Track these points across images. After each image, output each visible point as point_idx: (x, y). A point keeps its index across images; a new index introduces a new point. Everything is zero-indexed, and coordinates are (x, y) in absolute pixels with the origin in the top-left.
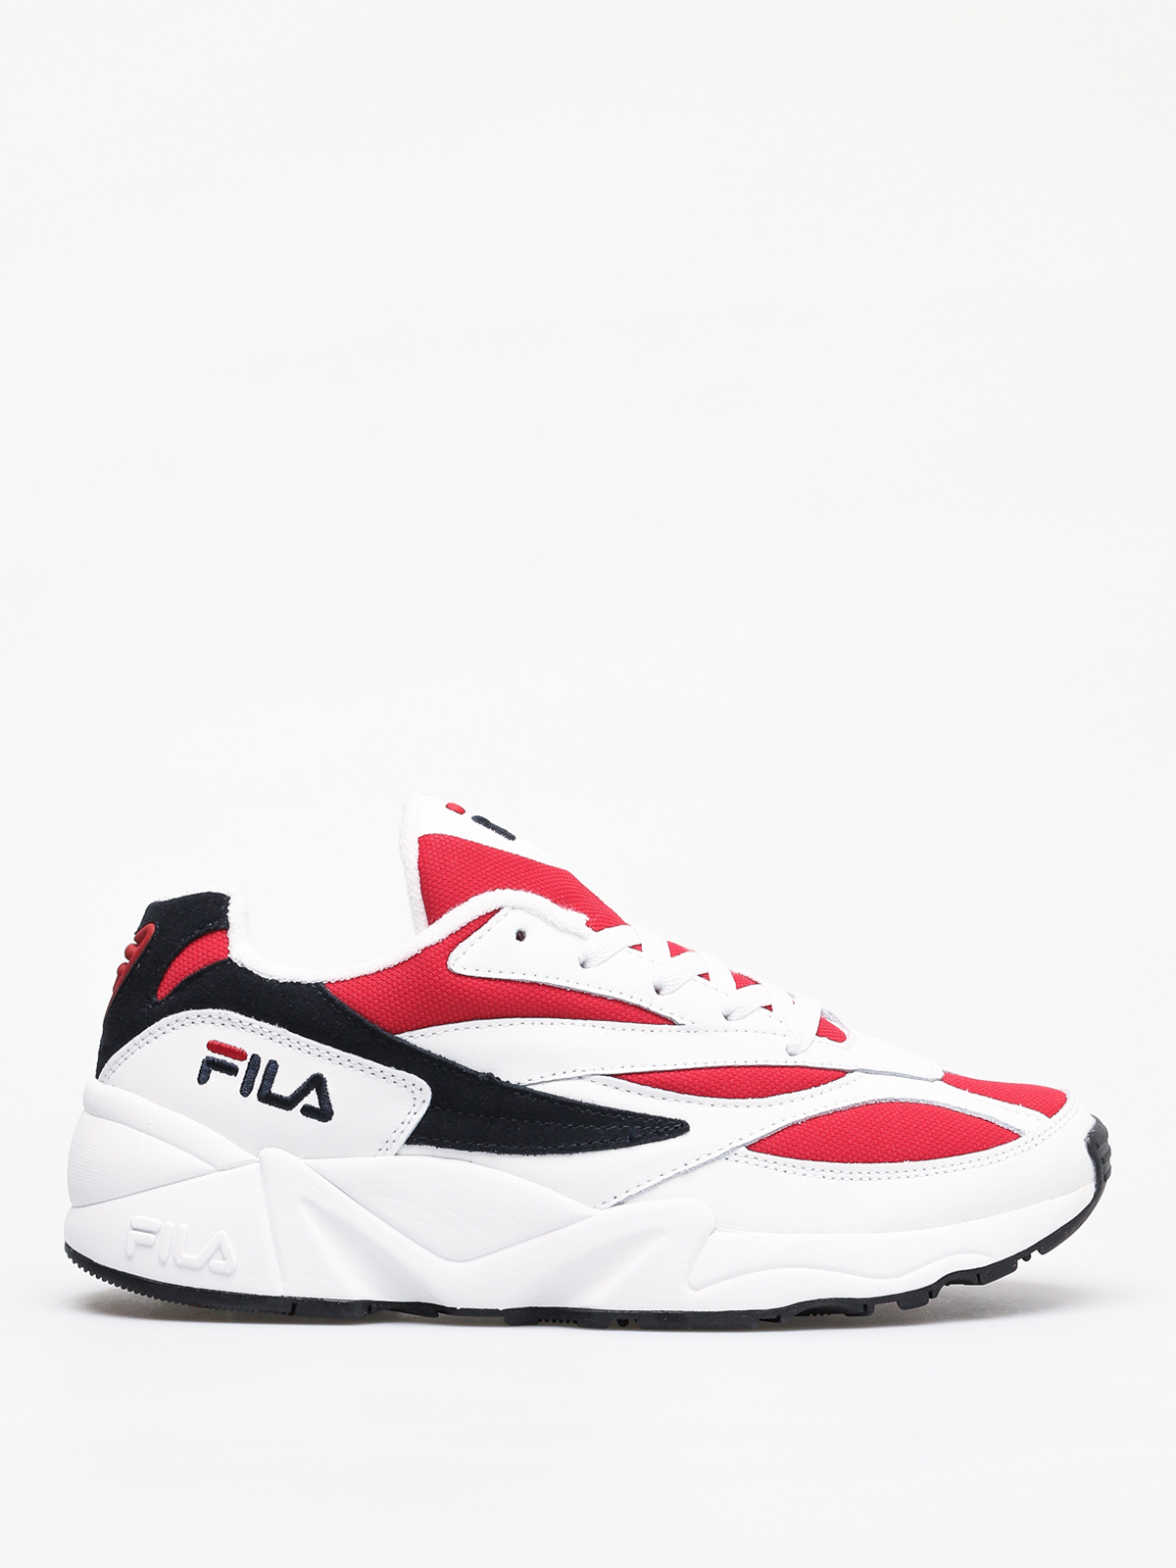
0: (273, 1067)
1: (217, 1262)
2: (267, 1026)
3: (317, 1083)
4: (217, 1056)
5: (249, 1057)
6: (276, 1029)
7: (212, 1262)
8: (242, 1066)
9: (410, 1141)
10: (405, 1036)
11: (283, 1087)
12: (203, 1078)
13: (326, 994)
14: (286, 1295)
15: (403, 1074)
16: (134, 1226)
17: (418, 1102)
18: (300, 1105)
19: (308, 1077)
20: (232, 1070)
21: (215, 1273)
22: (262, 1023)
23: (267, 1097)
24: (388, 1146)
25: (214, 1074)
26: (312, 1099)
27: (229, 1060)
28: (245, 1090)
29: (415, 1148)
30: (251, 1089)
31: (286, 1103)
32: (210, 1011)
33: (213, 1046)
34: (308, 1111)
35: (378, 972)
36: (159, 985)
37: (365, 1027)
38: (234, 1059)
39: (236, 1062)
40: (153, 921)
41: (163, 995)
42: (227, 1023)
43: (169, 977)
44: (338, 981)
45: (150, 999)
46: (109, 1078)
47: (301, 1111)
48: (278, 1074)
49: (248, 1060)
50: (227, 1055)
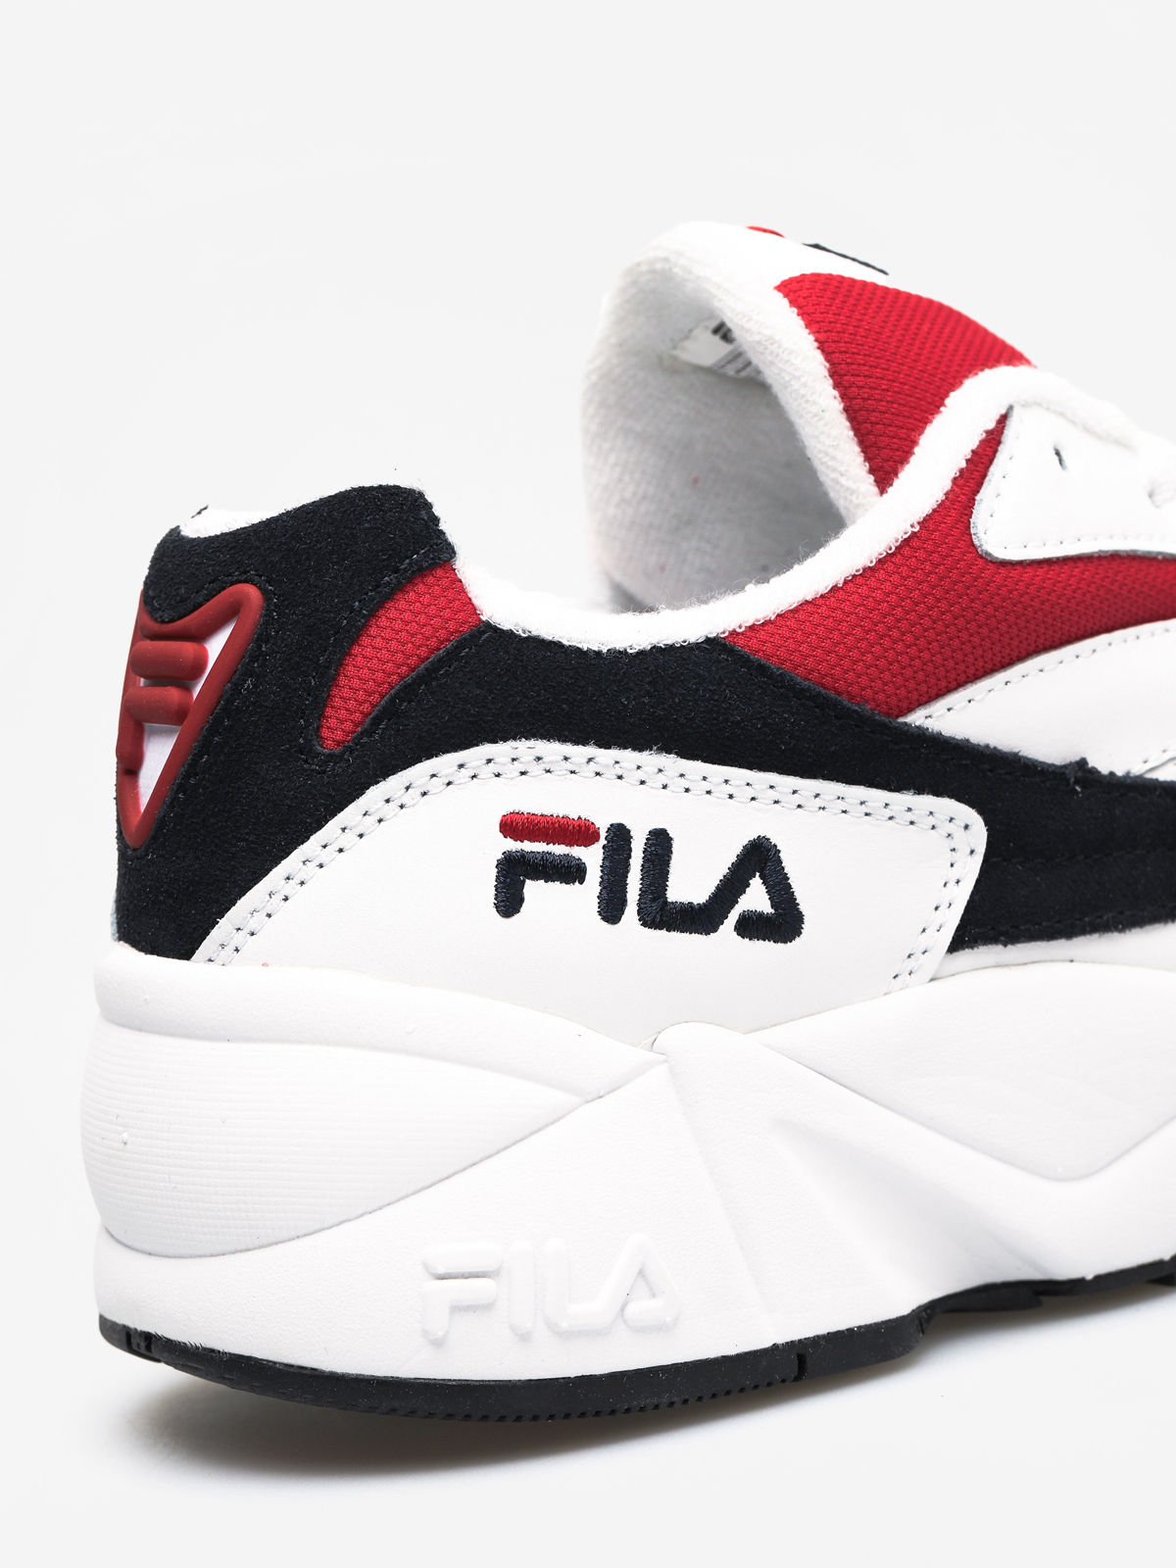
0: (660, 844)
1: (642, 1307)
2: (628, 757)
3: (759, 858)
4: (528, 846)
5: (603, 834)
6: (651, 760)
7: (633, 1309)
8: (592, 857)
9: (958, 944)
10: (917, 718)
11: (689, 884)
12: (509, 902)
13: (743, 660)
14: (781, 1340)
15: (928, 801)
16: (441, 1271)
17: (962, 856)
18: (733, 916)
19: (738, 849)
20: (572, 873)
21: (642, 1330)
22: (614, 753)
23: (662, 914)
24: (911, 964)
25: (533, 889)
26: (756, 898)
27: (559, 849)
28: (611, 909)
29: (967, 957)
30: (624, 903)
31: (700, 919)
32: (486, 750)
33: (512, 826)
34: (751, 927)
35: (835, 589)
36: (322, 716)
37: (844, 713)
38: (570, 844)
39: (577, 852)
40: (243, 577)
41: (339, 735)
42: (536, 769)
43: (346, 692)
44: (752, 628)
45: (307, 751)
46: (237, 950)
47: (736, 929)
48: (673, 856)
49: (603, 841)
50: (550, 839)
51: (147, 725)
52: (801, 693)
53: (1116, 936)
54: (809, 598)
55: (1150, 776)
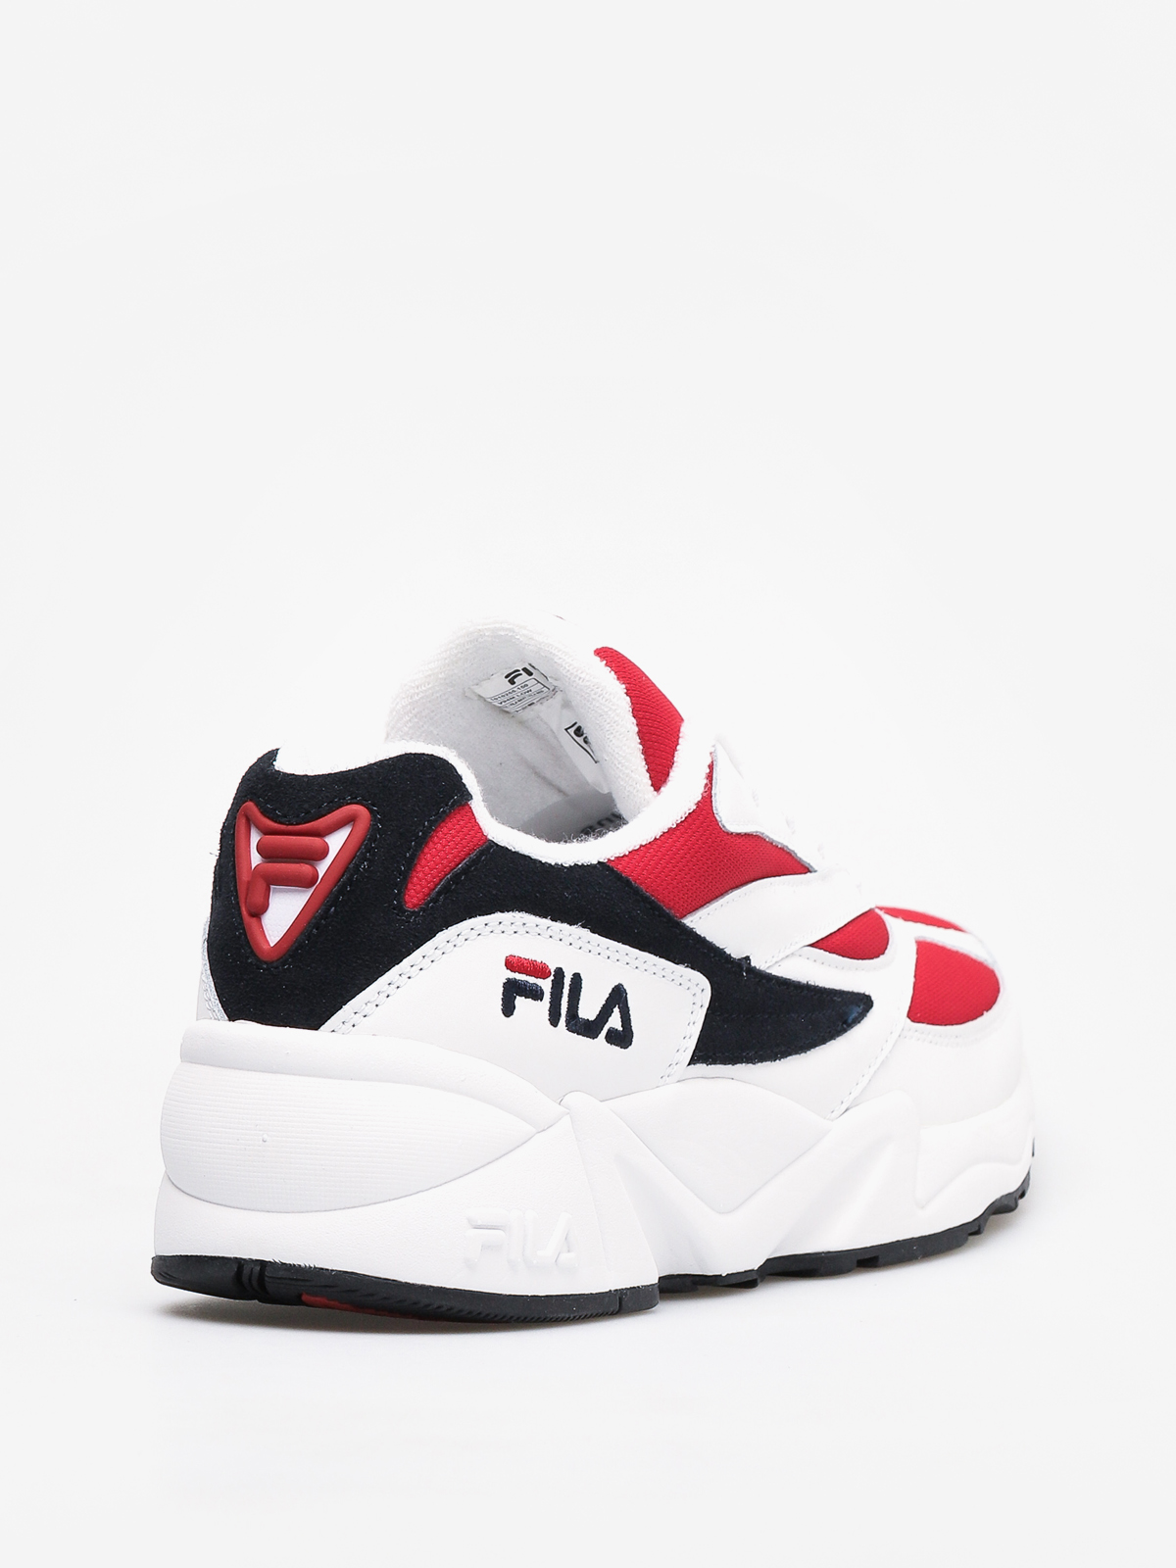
0: (577, 983)
1: (565, 1257)
2: (565, 927)
3: (618, 997)
4: (517, 976)
5: (551, 972)
6: (575, 930)
7: (562, 1258)
8: (546, 985)
9: (693, 1060)
10: (689, 921)
12: (508, 1009)
13: (618, 877)
15: (689, 972)
17: (697, 1008)
18: (605, 1029)
19: (610, 990)
20: (536, 994)
22: (559, 924)
23: (575, 1024)
24: (670, 1070)
26: (615, 1020)
27: (531, 980)
28: (554, 1020)
29: (701, 1068)
30: (560, 1014)
31: (591, 1030)
32: (498, 916)
33: (512, 964)
34: (612, 1037)
36: (406, 888)
38: (536, 977)
39: (539, 982)
40: (355, 801)
41: (415, 901)
42: (522, 930)
43: (420, 875)
44: (617, 858)
45: (400, 909)
46: (354, 1026)
47: (606, 1037)
48: (582, 990)
49: (552, 978)
50: (528, 974)
51: (272, 887)
52: (646, 899)
53: (768, 1063)
54: (644, 844)
55: (768, 971)
